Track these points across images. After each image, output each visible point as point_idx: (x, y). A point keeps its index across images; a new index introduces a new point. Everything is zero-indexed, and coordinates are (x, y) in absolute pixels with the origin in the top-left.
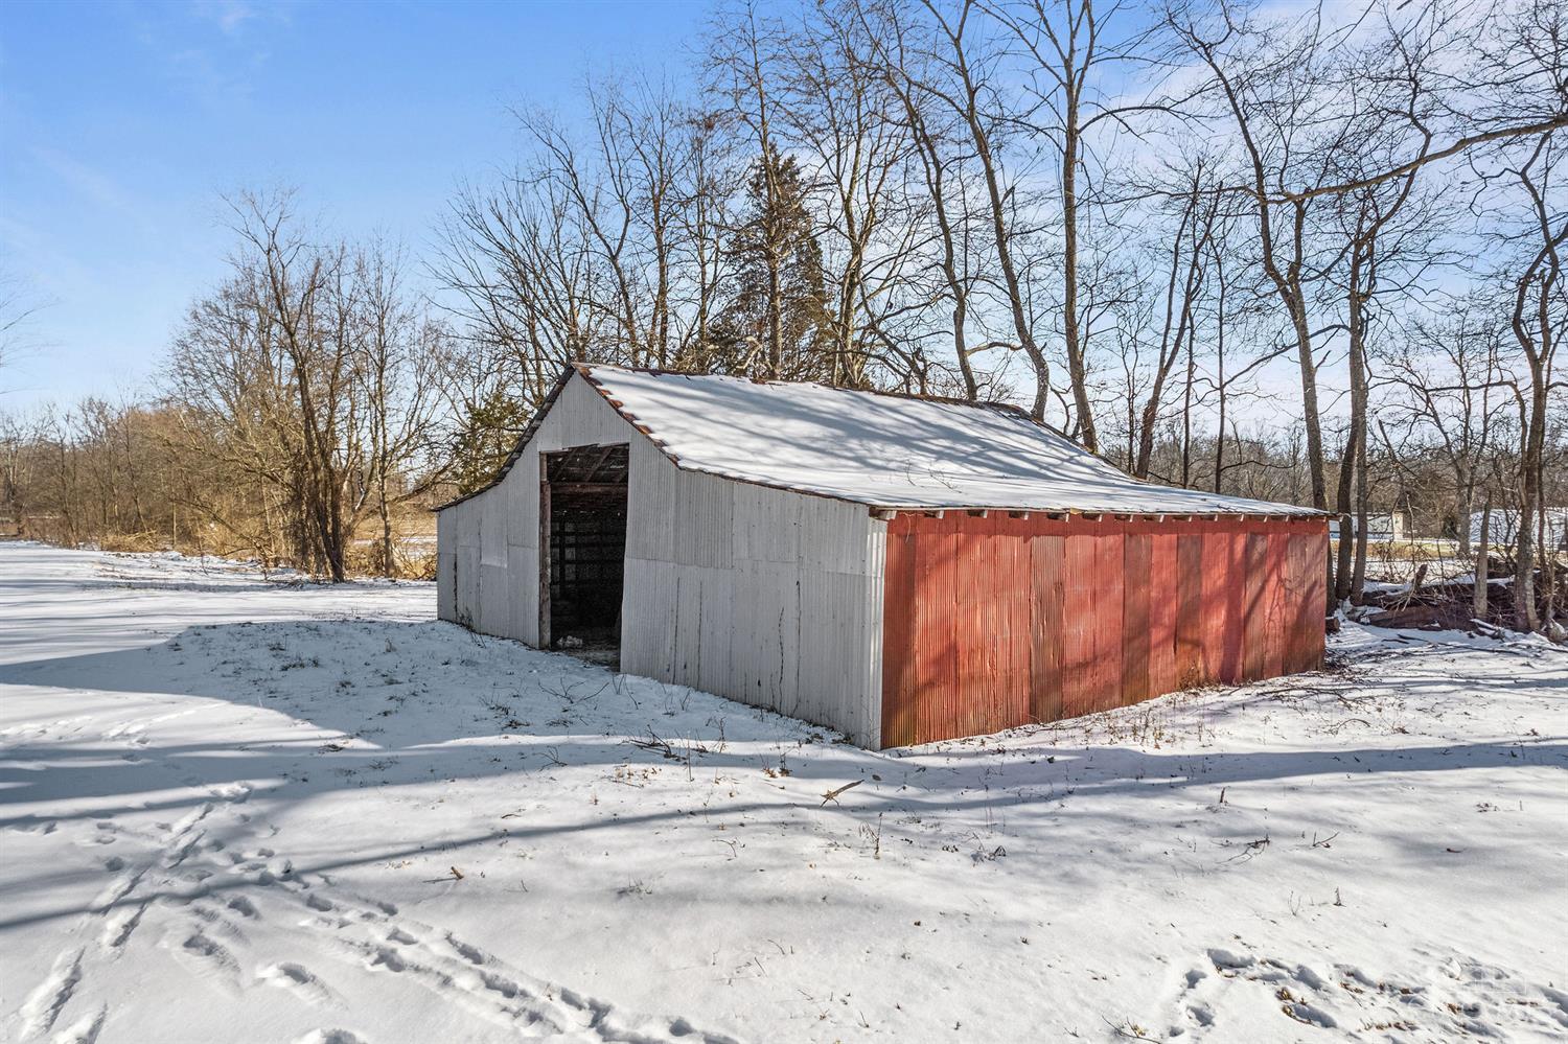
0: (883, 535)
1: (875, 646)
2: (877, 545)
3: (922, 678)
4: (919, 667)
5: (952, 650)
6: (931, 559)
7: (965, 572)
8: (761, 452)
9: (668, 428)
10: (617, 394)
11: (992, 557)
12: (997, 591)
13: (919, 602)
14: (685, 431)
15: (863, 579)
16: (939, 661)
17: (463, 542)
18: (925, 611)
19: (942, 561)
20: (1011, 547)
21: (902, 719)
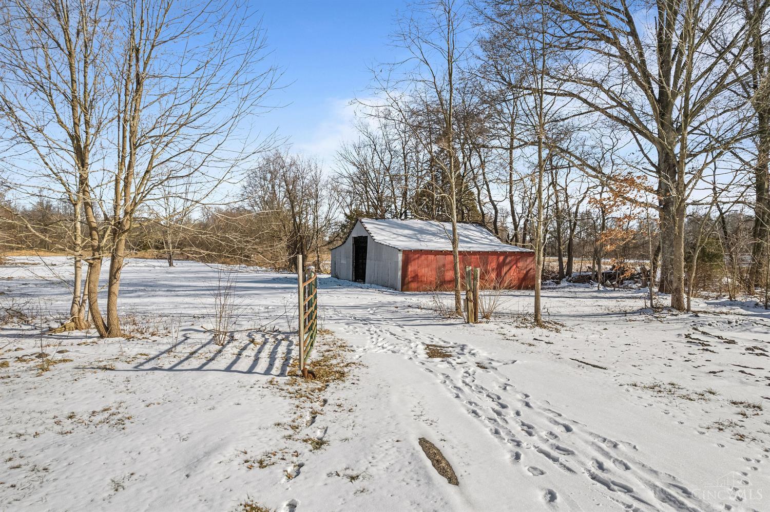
0: (401, 255)
1: (400, 273)
2: (400, 256)
3: (410, 280)
4: (409, 278)
5: (417, 275)
6: (412, 259)
7: (420, 262)
8: (394, 238)
9: (375, 233)
10: (366, 225)
11: (427, 259)
12: (428, 266)
13: (409, 266)
14: (379, 234)
15: (397, 262)
16: (413, 277)
17: (337, 257)
18: (410, 269)
19: (414, 260)
20: (431, 257)
21: (405, 287)
